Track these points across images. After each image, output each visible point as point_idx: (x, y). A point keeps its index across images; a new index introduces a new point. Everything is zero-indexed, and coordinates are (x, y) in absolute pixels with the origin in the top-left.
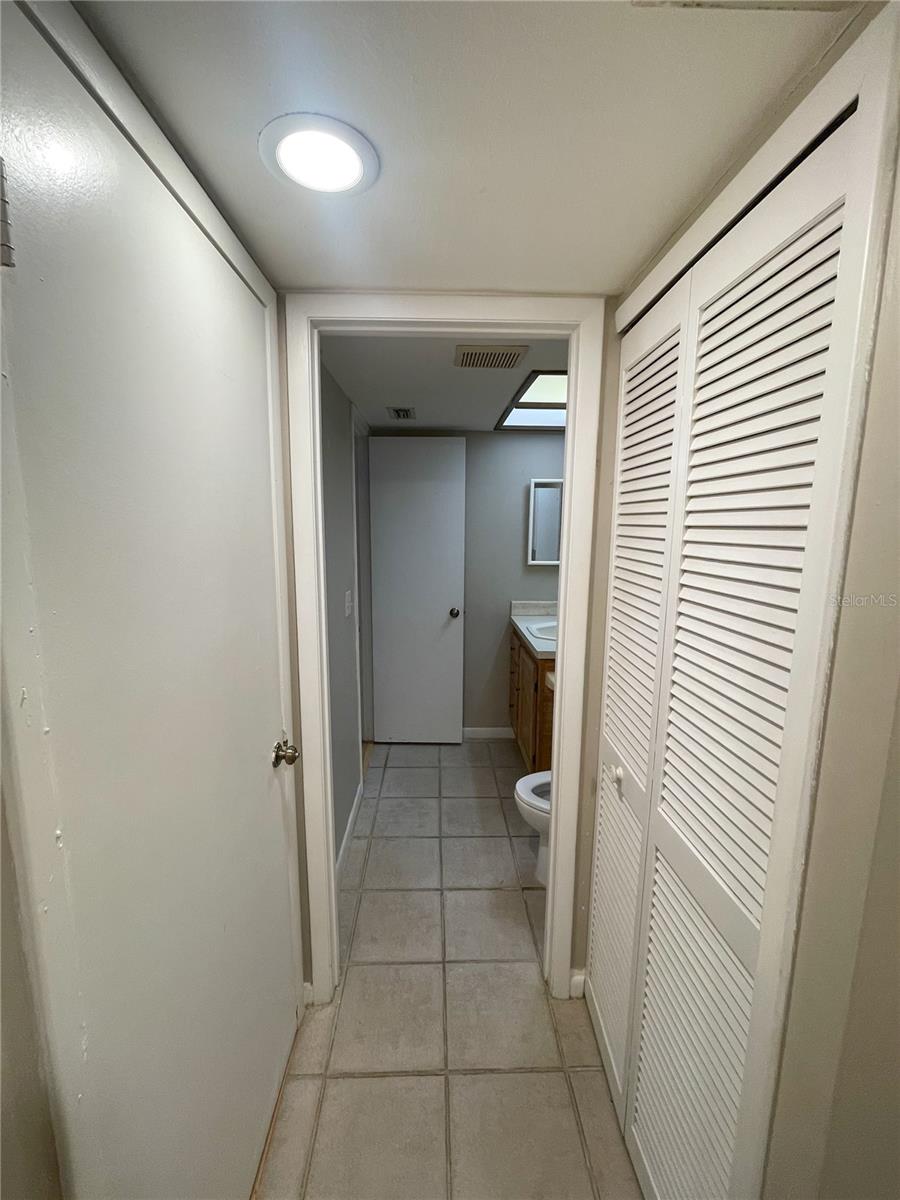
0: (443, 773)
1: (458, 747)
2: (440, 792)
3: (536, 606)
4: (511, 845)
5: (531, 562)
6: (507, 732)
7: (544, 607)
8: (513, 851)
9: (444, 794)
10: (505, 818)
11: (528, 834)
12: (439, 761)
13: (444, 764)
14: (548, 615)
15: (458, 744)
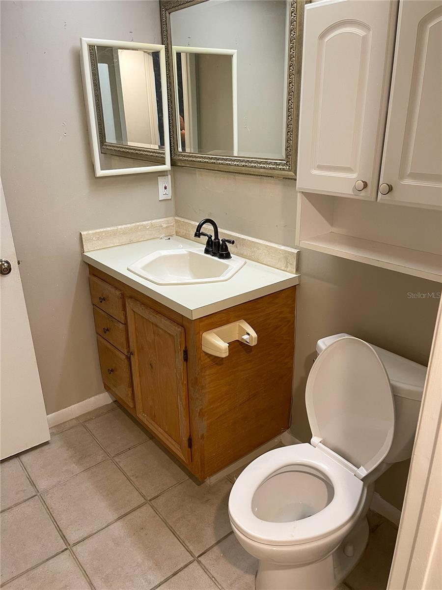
0: (48, 502)
1: (46, 448)
2: (64, 537)
3: (115, 234)
4: (206, 570)
5: (100, 173)
6: (103, 399)
7: (125, 233)
8: (212, 578)
9: (73, 537)
10: (174, 533)
11: (214, 542)
12: (33, 485)
13: (43, 485)
14: (131, 242)
15: (47, 443)
